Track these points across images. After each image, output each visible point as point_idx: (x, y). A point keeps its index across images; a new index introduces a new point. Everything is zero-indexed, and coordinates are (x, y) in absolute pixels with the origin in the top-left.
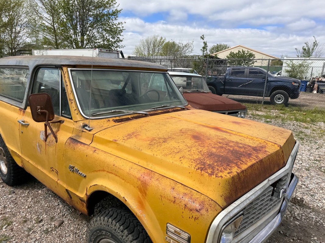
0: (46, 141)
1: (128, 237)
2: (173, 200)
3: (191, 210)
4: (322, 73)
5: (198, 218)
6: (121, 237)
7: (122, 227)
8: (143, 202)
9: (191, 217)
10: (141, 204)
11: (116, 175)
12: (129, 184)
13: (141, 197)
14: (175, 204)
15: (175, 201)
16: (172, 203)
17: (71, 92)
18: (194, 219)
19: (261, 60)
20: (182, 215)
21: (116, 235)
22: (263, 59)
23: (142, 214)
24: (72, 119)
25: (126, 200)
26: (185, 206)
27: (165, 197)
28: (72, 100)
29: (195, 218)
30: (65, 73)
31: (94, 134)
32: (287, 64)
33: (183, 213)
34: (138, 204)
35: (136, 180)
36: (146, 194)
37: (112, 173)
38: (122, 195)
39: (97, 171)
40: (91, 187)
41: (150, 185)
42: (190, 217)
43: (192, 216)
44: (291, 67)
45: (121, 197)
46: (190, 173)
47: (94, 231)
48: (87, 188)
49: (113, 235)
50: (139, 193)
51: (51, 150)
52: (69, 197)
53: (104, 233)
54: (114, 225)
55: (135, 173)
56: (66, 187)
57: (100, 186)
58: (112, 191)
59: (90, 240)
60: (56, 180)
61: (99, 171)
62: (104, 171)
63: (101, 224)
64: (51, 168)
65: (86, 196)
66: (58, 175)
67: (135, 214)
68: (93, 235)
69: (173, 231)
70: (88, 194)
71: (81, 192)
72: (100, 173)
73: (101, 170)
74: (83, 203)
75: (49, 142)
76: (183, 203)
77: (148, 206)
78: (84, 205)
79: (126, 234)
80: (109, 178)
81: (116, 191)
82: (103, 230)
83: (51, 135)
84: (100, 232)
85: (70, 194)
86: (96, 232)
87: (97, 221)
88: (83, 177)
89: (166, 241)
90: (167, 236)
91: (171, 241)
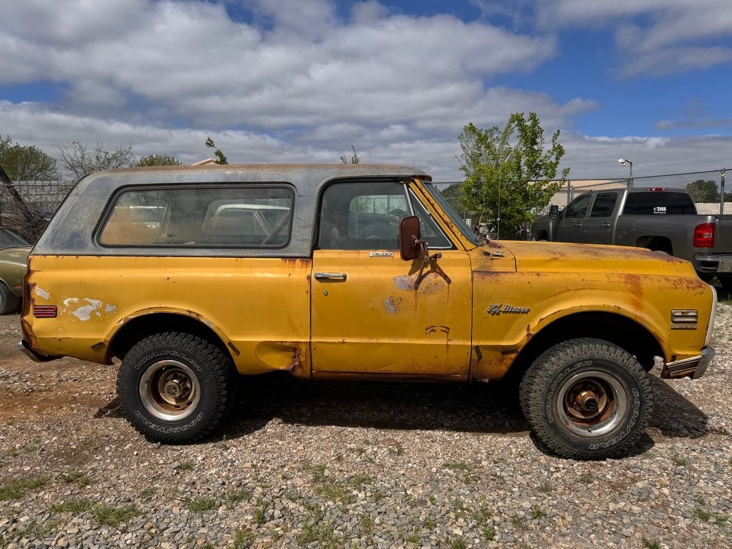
0: (416, 288)
2: (674, 287)
3: (694, 288)
5: (702, 292)
6: (608, 356)
8: (640, 302)
10: (637, 305)
11: (592, 289)
12: (615, 292)
13: (636, 299)
14: (678, 289)
15: (676, 287)
16: (674, 290)
20: (687, 295)
21: (601, 357)
23: (641, 314)
24: (457, 249)
25: (619, 308)
26: (687, 287)
27: (664, 287)
28: (451, 223)
30: (420, 186)
31: (515, 259)
34: (634, 306)
35: (623, 284)
36: (641, 293)
37: (584, 289)
38: (613, 305)
39: (554, 295)
40: (541, 320)
41: (643, 283)
43: (697, 293)
45: (612, 307)
47: (558, 372)
48: (529, 326)
49: (596, 360)
50: (633, 295)
51: (433, 298)
52: (477, 358)
53: (579, 365)
54: (594, 349)
55: (617, 279)
56: (475, 343)
57: (569, 309)
58: (595, 306)
59: (549, 390)
60: (445, 343)
61: (560, 293)
62: (569, 291)
63: (572, 357)
64: (427, 329)
65: (526, 337)
66: (448, 333)
67: (633, 317)
68: (555, 379)
69: (680, 314)
70: (533, 332)
71: (513, 338)
72: (562, 295)
73: (563, 292)
74: (505, 356)
75: (427, 287)
76: (685, 286)
77: (646, 304)
78: (506, 360)
79: (613, 351)
80: (579, 297)
81: (601, 304)
82: (577, 362)
83: (427, 277)
84: (571, 368)
85: (482, 352)
86: (563, 372)
87: (560, 358)
88: (523, 313)
89: (672, 329)
90: (672, 324)
91: (678, 326)
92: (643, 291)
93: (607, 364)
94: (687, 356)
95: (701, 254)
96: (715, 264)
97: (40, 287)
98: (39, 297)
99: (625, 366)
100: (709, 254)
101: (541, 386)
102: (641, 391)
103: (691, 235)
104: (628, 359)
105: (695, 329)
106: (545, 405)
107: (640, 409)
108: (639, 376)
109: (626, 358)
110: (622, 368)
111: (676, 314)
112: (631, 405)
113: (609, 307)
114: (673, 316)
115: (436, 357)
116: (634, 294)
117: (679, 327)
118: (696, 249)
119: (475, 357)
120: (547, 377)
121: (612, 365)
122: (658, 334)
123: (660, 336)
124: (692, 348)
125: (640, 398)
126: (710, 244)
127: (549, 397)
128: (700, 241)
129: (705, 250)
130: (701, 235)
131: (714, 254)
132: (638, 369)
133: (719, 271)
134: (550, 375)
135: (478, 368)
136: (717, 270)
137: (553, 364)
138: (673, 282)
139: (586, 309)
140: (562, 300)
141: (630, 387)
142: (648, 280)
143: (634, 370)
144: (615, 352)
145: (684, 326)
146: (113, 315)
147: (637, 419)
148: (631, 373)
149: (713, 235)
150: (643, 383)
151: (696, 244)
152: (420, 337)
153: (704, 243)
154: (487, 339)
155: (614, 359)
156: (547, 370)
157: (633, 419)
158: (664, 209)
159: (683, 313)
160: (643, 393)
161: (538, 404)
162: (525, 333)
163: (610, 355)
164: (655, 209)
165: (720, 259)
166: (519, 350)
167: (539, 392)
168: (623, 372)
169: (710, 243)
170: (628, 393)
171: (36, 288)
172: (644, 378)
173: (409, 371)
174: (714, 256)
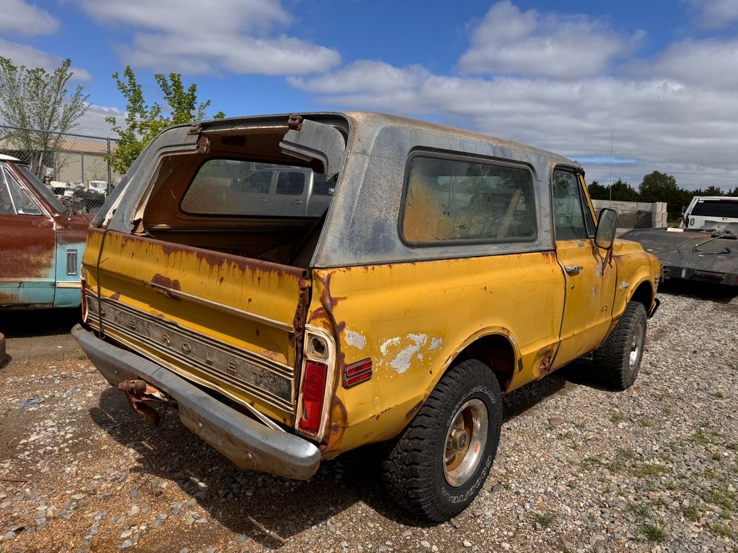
0: (603, 274)
48: (627, 297)
57: (640, 281)
65: (625, 306)
70: (628, 301)
71: (619, 309)
75: (606, 273)
97: (352, 329)
98: (352, 347)
146: (438, 352)
152: (598, 319)
162: (625, 302)
171: (346, 331)
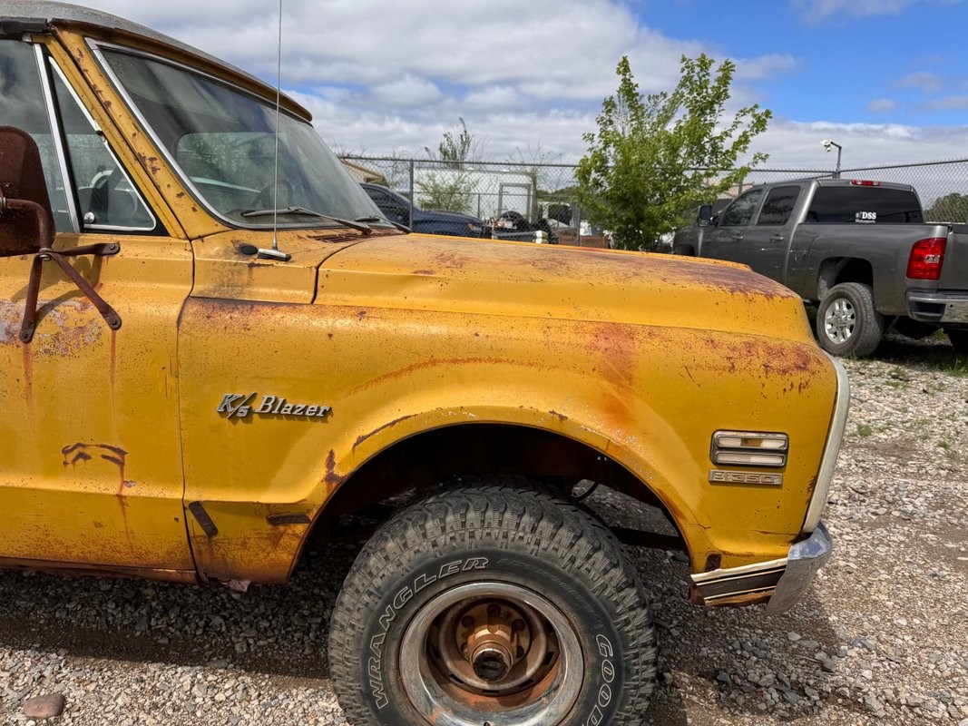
0: (27, 338)
1: (557, 538)
2: (728, 364)
3: (785, 372)
4: (500, 210)
5: (807, 383)
6: (532, 546)
7: (526, 519)
8: (625, 404)
9: (788, 387)
10: (617, 412)
11: (498, 361)
12: (557, 372)
13: (615, 393)
14: (737, 373)
15: (734, 367)
16: (727, 373)
17: (136, 128)
18: (797, 391)
19: (392, 160)
20: (762, 391)
21: (512, 548)
22: (395, 160)
23: (624, 437)
24: (167, 234)
25: (562, 418)
26: (766, 366)
27: (698, 365)
28: (152, 159)
29: (800, 386)
30: (81, 55)
31: (317, 268)
32: (422, 185)
33: (763, 385)
34: (606, 415)
35: (584, 352)
36: (630, 379)
37: (475, 360)
38: (544, 408)
39: (396, 375)
40: (361, 439)
41: (640, 350)
42: (785, 390)
43: (792, 385)
44: (432, 194)
45: (543, 415)
46: (717, 304)
47: (397, 583)
48: (332, 454)
49: (498, 555)
50: (605, 384)
51: (72, 369)
52: (202, 532)
53: (452, 567)
54: (495, 524)
55: (569, 336)
56: (192, 496)
57: (429, 415)
58: (495, 410)
59: (375, 628)
60: (113, 491)
61: (411, 368)
62: (434, 362)
63: (435, 545)
64: (65, 451)
65: (324, 485)
66: (122, 464)
67: (600, 445)
68: (389, 601)
69: (737, 444)
70: (342, 472)
71: (293, 483)
72: (416, 374)
73: (419, 366)
74: (282, 528)
75: (56, 338)
76: (758, 363)
77: (642, 409)
78: (285, 537)
79: (547, 533)
80: (462, 380)
81: (515, 405)
82: (446, 560)
83: (61, 308)
84: (431, 574)
85: (213, 519)
86: (409, 582)
87: (405, 545)
88: (314, 418)
89: (712, 483)
90: (714, 469)
91: (730, 475)
92: (635, 373)
93: (527, 566)
94: (750, 558)
95: (918, 290)
96: (939, 308)
99: (577, 575)
100: (930, 291)
101: (356, 614)
102: (619, 642)
103: (906, 257)
104: (589, 557)
105: (779, 486)
106: (365, 664)
107: (616, 687)
108: (617, 603)
109: (583, 553)
110: (568, 580)
111: (725, 443)
112: (593, 675)
113: (536, 413)
114: (716, 448)
115: (98, 525)
116: (611, 380)
117: (731, 479)
118: (910, 282)
119: (198, 530)
120: (370, 594)
121: (540, 571)
122: (670, 496)
123: (676, 503)
124: (766, 535)
125: (617, 662)
126: (934, 274)
127: (374, 646)
128: (919, 269)
129: (925, 283)
130: (921, 259)
131: (939, 290)
132: (614, 583)
133: (945, 319)
134: (378, 589)
135: (212, 554)
136: (940, 318)
137: (387, 558)
138: (727, 352)
139: (473, 417)
140: (415, 388)
141: (591, 632)
142: (656, 341)
143: (604, 587)
144: (553, 536)
145: (746, 476)
147: (608, 712)
148: (594, 596)
149: (941, 259)
150: (627, 622)
151: (911, 273)
152: (49, 472)
153: (925, 271)
154: (223, 485)
155: (548, 557)
156: (370, 574)
157: (596, 712)
158: (873, 216)
159: (745, 440)
160: (626, 648)
161: (347, 659)
162: (322, 472)
163: (538, 543)
164: (857, 215)
165: (948, 300)
166: (311, 516)
167: (349, 630)
168: (572, 591)
169: (935, 272)
170: (587, 644)
172: (632, 608)
173: (41, 553)
174: (940, 294)
